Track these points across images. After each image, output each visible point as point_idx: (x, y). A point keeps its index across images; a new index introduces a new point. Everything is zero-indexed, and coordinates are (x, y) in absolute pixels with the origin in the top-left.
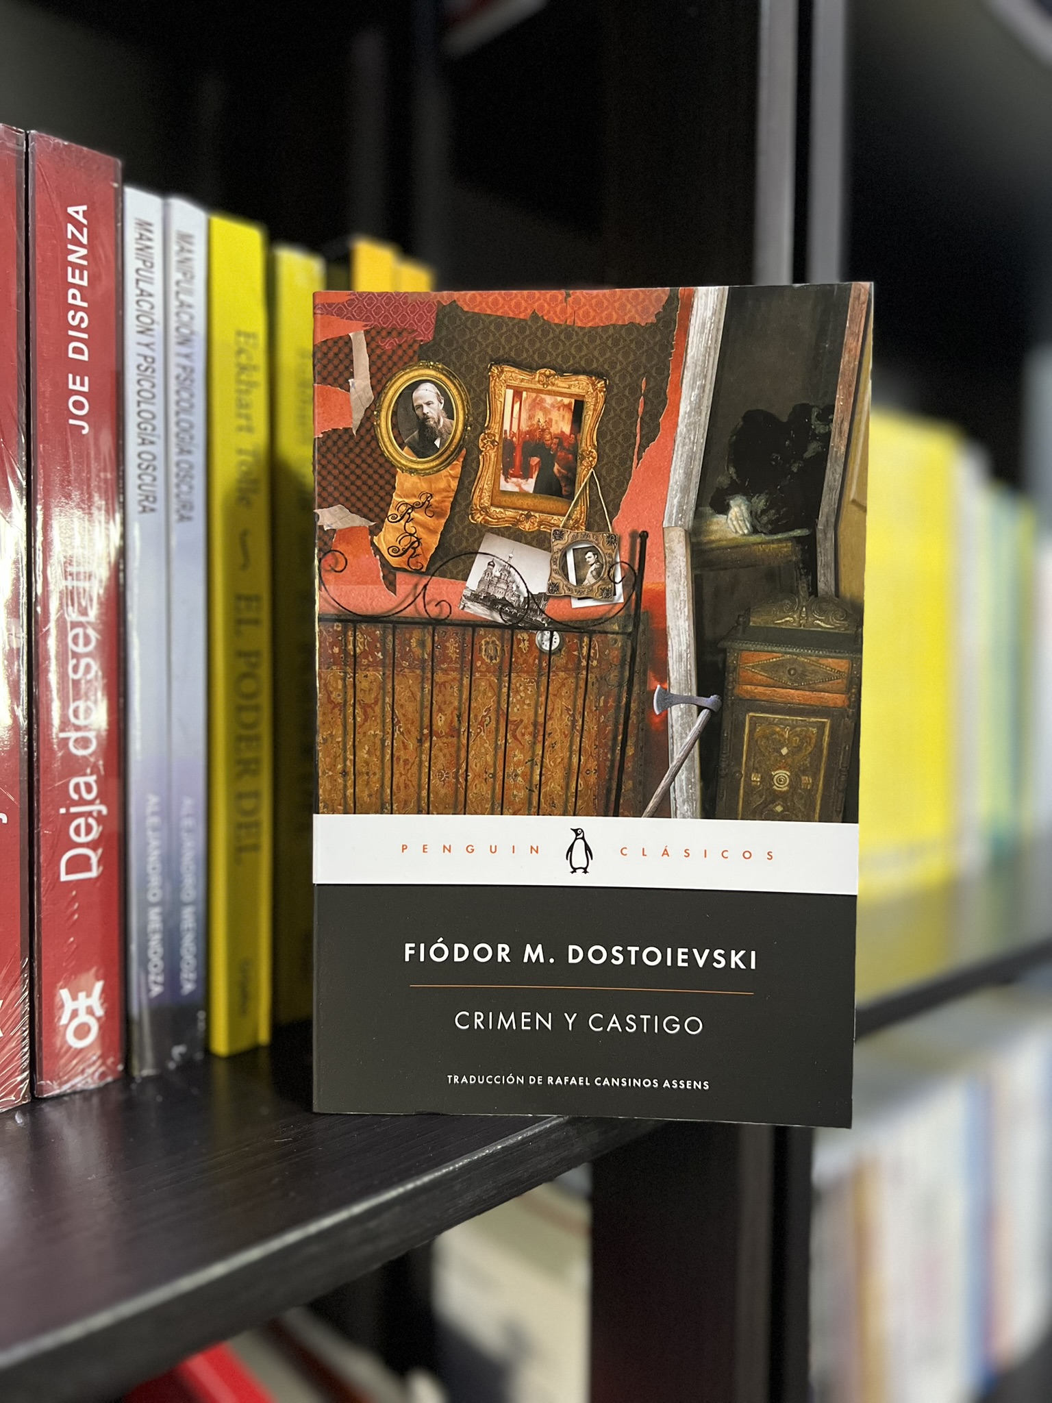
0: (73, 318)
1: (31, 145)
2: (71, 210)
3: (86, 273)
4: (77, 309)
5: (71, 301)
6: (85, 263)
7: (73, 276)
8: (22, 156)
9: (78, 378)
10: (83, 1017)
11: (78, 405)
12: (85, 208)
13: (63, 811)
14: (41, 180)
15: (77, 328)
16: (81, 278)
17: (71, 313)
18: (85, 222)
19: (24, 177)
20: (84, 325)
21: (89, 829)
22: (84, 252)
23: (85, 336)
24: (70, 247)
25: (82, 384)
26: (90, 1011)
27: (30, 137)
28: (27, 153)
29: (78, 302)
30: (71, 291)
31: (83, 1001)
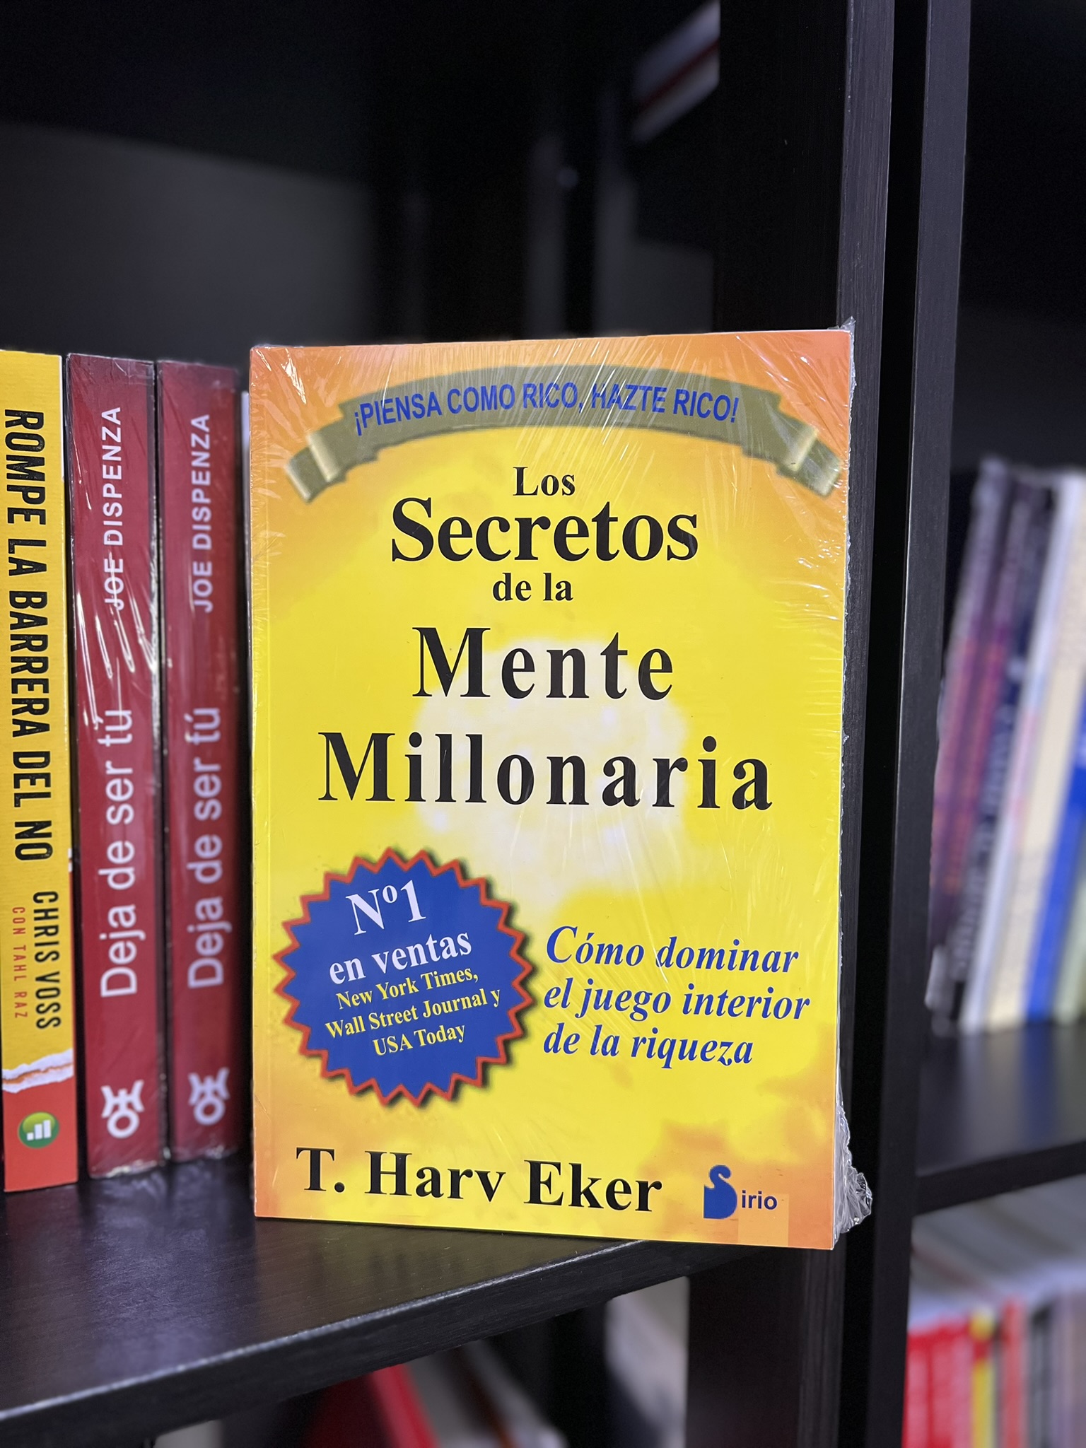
0: (197, 514)
1: (160, 372)
2: (194, 422)
3: (208, 474)
4: (200, 505)
5: (195, 499)
6: (207, 465)
7: (197, 478)
8: (152, 384)
9: (202, 565)
10: (210, 1099)
11: (202, 588)
12: (207, 417)
13: (191, 929)
14: (168, 402)
15: (202, 522)
16: (204, 478)
17: (195, 510)
18: (207, 429)
19: (154, 401)
20: (207, 519)
21: (214, 943)
22: (206, 455)
23: (207, 528)
24: (194, 453)
25: (206, 569)
26: (216, 1093)
27: (158, 367)
28: (156, 381)
29: (203, 500)
30: (195, 492)
31: (210, 1085)
